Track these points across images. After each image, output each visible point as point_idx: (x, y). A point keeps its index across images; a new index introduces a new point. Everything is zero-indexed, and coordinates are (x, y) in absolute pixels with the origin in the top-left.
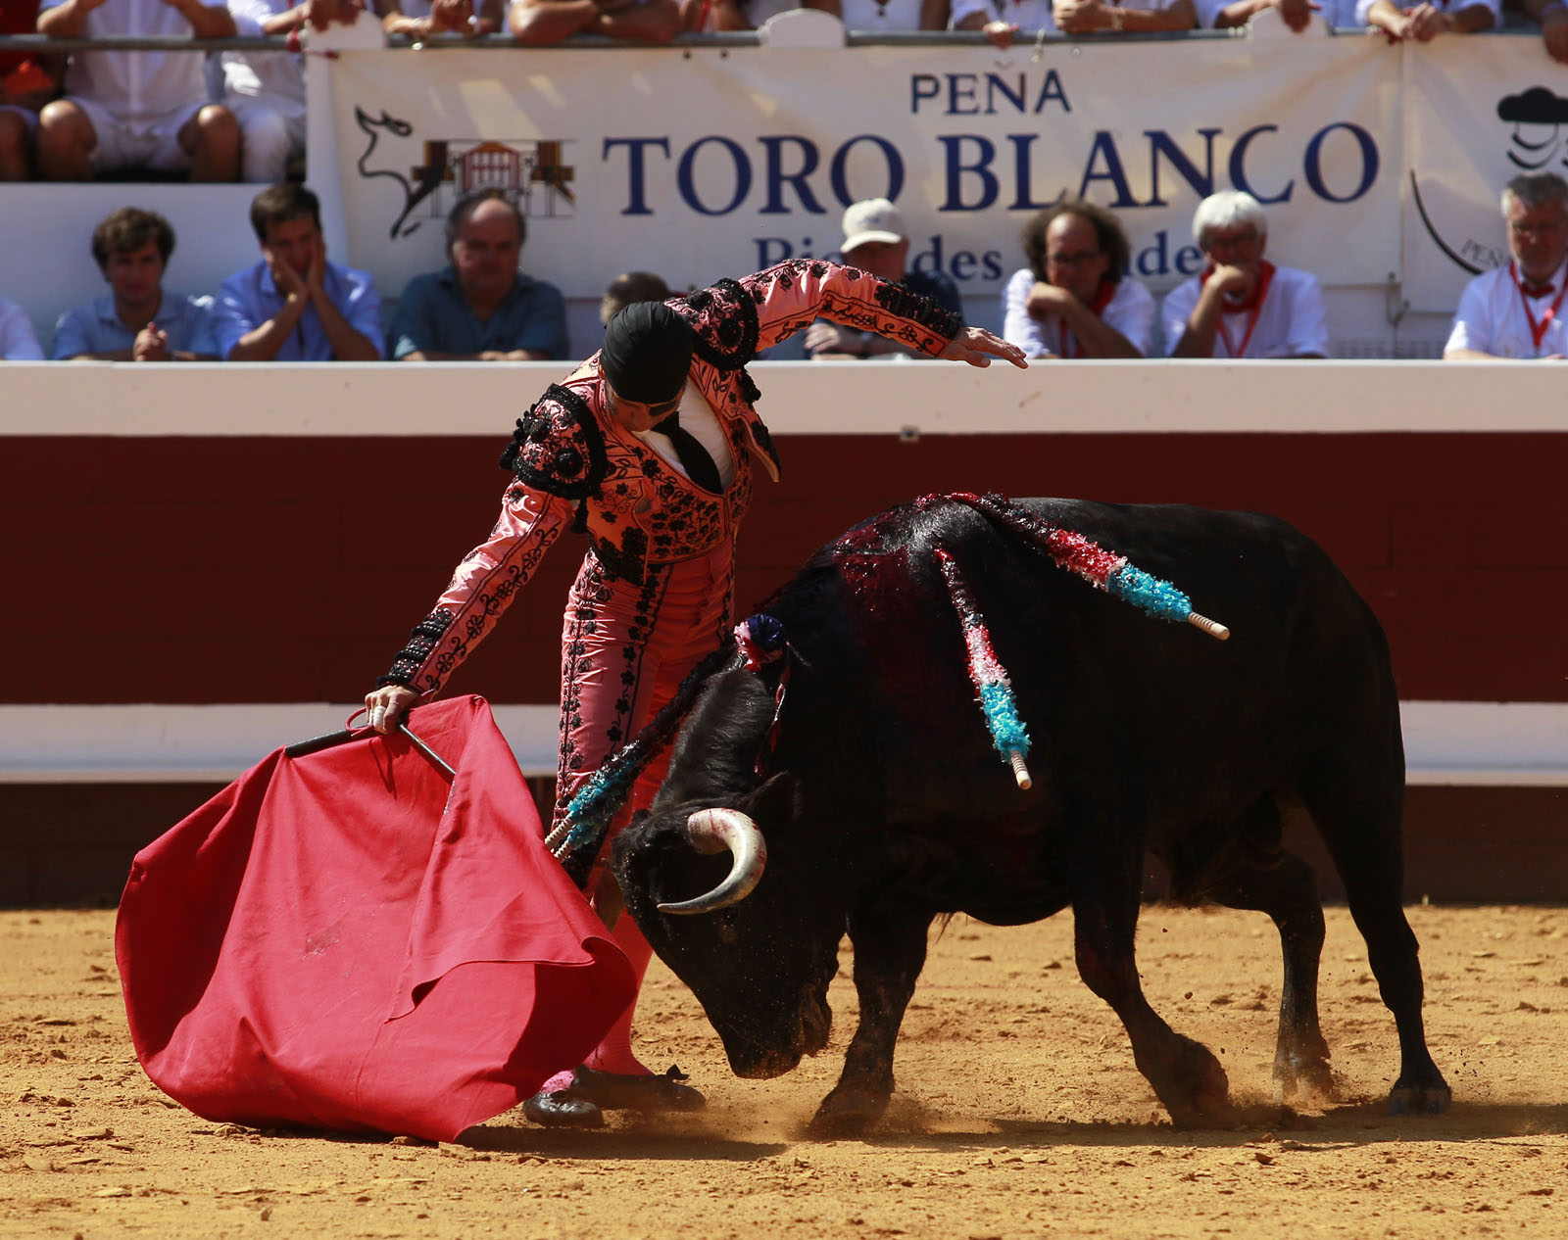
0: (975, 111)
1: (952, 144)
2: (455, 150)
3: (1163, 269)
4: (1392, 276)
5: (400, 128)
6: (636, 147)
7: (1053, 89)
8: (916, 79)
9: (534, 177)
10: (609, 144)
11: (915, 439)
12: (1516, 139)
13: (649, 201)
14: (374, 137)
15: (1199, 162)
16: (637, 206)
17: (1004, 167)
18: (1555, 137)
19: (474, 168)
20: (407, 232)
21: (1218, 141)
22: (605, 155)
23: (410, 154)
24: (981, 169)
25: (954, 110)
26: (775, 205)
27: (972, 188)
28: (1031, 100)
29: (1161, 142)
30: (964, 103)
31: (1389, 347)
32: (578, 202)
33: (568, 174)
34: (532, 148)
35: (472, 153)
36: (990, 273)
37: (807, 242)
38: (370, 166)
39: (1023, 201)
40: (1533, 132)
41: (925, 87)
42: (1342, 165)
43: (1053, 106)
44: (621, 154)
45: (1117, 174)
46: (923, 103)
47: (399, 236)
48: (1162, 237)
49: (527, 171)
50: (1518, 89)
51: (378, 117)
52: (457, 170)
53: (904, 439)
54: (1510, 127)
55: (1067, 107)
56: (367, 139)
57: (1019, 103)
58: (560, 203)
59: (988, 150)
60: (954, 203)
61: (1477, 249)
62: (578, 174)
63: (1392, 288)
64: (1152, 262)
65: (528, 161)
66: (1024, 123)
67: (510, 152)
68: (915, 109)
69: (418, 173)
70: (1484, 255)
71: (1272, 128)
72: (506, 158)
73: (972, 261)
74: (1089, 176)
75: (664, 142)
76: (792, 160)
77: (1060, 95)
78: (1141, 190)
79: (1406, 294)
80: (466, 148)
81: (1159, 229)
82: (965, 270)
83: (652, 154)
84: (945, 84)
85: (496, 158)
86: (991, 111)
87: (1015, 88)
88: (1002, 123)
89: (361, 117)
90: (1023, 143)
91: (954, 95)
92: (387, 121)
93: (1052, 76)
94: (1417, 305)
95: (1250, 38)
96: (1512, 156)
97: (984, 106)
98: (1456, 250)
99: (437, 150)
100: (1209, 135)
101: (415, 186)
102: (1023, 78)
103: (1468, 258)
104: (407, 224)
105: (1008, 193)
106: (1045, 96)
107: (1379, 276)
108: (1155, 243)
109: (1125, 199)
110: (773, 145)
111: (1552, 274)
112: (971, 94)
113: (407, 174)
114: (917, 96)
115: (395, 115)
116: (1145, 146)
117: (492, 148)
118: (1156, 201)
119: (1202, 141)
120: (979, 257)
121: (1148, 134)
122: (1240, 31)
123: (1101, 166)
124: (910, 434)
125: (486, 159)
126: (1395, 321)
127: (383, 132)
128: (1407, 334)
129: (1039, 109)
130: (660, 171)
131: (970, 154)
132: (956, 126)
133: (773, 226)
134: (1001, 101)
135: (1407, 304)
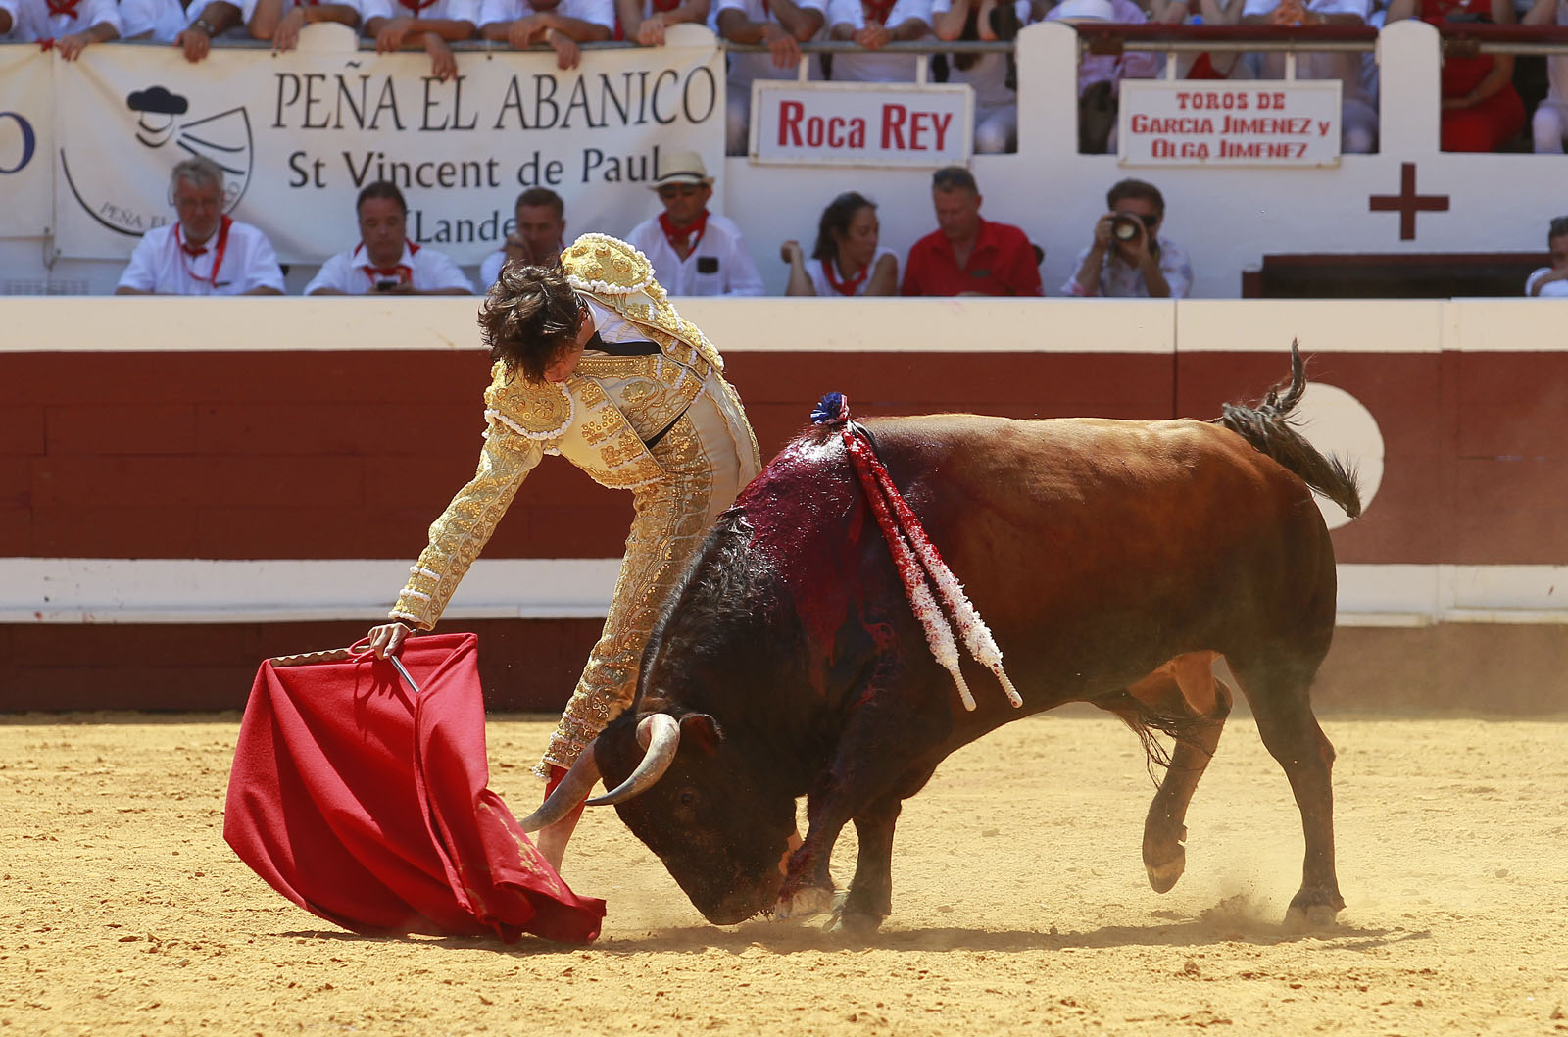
4: (47, 230)
12: (141, 124)
18: (171, 124)
40: (154, 119)
42: (7, 144)
50: (142, 87)
54: (138, 115)
61: (113, 209)
63: (47, 238)
70: (118, 214)
79: (58, 243)
94: (65, 253)
96: (140, 138)
98: (97, 210)
103: (106, 216)
107: (39, 231)
126: (50, 265)
128: (59, 275)
135: (59, 252)
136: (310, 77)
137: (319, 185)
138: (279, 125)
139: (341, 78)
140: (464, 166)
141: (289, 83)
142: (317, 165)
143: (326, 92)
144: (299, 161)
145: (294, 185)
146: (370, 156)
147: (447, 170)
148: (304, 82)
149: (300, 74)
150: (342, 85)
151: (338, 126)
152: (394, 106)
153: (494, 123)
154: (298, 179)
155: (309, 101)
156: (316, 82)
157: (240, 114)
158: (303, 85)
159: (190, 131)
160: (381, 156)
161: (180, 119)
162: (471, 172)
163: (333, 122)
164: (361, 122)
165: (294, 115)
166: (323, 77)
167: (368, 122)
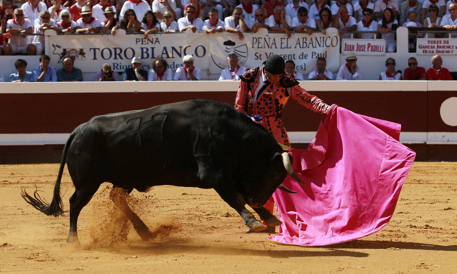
0: (145, 44)
1: (142, 49)
2: (67, 50)
3: (174, 67)
4: (208, 68)
5: (59, 47)
6: (95, 49)
7: (157, 41)
8: (137, 39)
9: (79, 54)
10: (90, 49)
11: (137, 93)
12: (226, 48)
13: (97, 57)
14: (55, 48)
15: (179, 52)
16: (95, 58)
17: (150, 52)
18: (232, 48)
19: (70, 53)
20: (60, 63)
21: (182, 48)
22: (90, 51)
23: (61, 51)
24: (146, 52)
25: (142, 44)
26: (116, 58)
27: (145, 55)
28: (154, 42)
29: (173, 48)
30: (144, 43)
31: (208, 79)
32: (86, 57)
33: (84, 54)
34: (79, 50)
35: (70, 50)
36: (148, 68)
37: (121, 64)
38: (54, 53)
39: (153, 57)
40: (229, 47)
41: (138, 40)
42: (200, 52)
43: (157, 43)
44: (92, 51)
45: (167, 53)
46: (138, 43)
47: (59, 63)
48: (174, 63)
49: (78, 53)
50: (226, 40)
51: (56, 45)
52: (68, 53)
53: (135, 93)
54: (225, 46)
55: (159, 43)
56: (54, 49)
57: (152, 43)
58: (83, 58)
59: (147, 50)
60: (142, 57)
61: (221, 64)
62: (86, 54)
63: (208, 70)
64: (172, 66)
65: (79, 52)
66: (153, 46)
67: (76, 50)
68: (136, 44)
69: (62, 54)
70: (222, 65)
71: (190, 46)
72: (75, 51)
73: (145, 66)
74: (163, 53)
75: (99, 49)
76: (118, 51)
77: (158, 42)
78: (171, 56)
79: (210, 71)
80: (69, 50)
81: (173, 61)
82: (144, 68)
83: (97, 51)
84: (141, 40)
85: (74, 51)
86: (148, 44)
87: (151, 40)
88: (150, 46)
89: (53, 45)
90: (153, 49)
91: (142, 41)
92: (57, 46)
93: (157, 39)
94: (212, 72)
95: (187, 33)
96: (226, 51)
97: (147, 43)
98: (218, 64)
99: (65, 50)
100: (181, 47)
101: (61, 56)
102: (153, 39)
103: (219, 66)
104: (60, 61)
105: (151, 56)
106: (156, 42)
107: (206, 68)
108: (173, 63)
109: (168, 57)
110: (115, 49)
111: (235, 68)
112: (145, 41)
113: (60, 54)
114: (137, 42)
115: (58, 45)
116: (171, 49)
117: (73, 50)
118: (173, 57)
119: (179, 48)
120: (146, 65)
121: (172, 47)
122: (185, 32)
123: (164, 52)
124: (136, 92)
125: (72, 51)
126: (208, 75)
127: (57, 48)
128: (211, 77)
129: (155, 43)
130: (98, 53)
131: (145, 50)
132: (143, 46)
133: (115, 61)
134: (149, 42)
135: (210, 73)
136: (259, 38)
137: (261, 59)
138: (253, 47)
139: (265, 38)
140: (289, 55)
141: (255, 39)
142: (260, 55)
143: (262, 41)
144: (257, 54)
145: (256, 59)
146: (270, 53)
147: (285, 56)
148: (258, 39)
149: (257, 37)
150: (265, 40)
151: (264, 48)
152: (275, 44)
153: (295, 47)
154: (256, 58)
155: (259, 43)
156: (260, 39)
157: (245, 46)
158: (258, 40)
159: (236, 49)
160: (273, 53)
161: (234, 47)
162: (290, 56)
163: (263, 47)
164: (269, 47)
165: (256, 45)
166: (261, 38)
167: (270, 47)
